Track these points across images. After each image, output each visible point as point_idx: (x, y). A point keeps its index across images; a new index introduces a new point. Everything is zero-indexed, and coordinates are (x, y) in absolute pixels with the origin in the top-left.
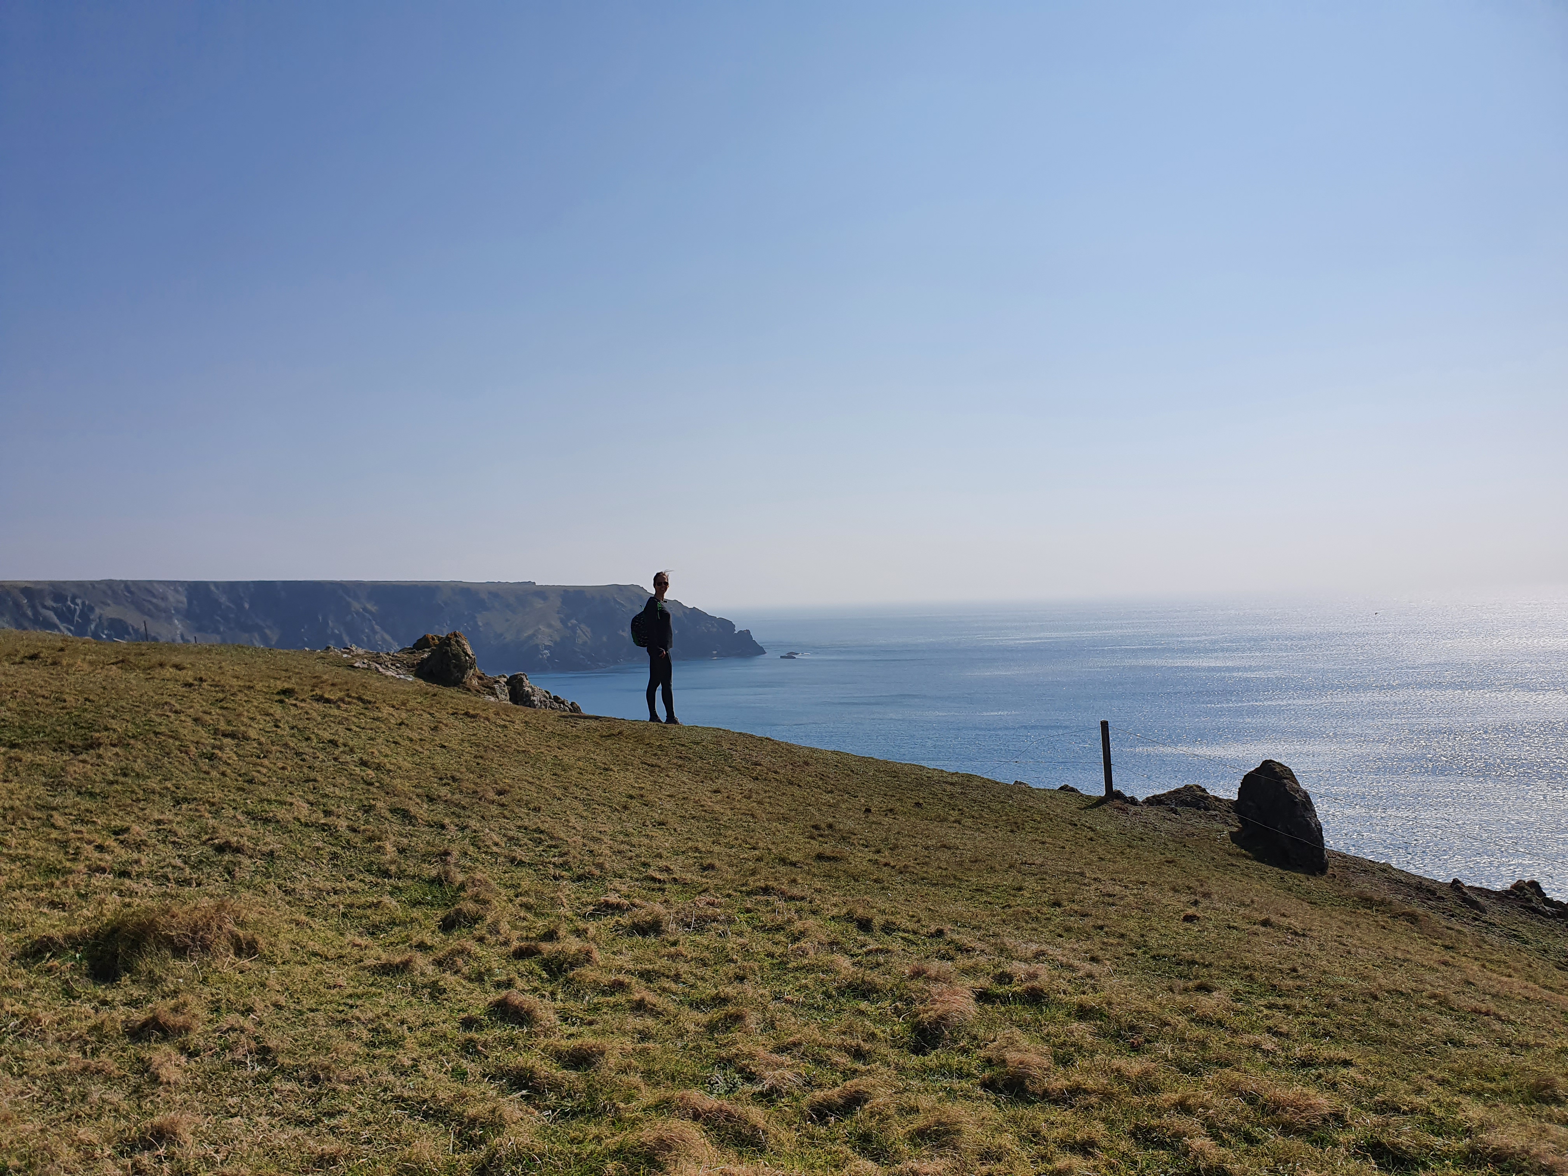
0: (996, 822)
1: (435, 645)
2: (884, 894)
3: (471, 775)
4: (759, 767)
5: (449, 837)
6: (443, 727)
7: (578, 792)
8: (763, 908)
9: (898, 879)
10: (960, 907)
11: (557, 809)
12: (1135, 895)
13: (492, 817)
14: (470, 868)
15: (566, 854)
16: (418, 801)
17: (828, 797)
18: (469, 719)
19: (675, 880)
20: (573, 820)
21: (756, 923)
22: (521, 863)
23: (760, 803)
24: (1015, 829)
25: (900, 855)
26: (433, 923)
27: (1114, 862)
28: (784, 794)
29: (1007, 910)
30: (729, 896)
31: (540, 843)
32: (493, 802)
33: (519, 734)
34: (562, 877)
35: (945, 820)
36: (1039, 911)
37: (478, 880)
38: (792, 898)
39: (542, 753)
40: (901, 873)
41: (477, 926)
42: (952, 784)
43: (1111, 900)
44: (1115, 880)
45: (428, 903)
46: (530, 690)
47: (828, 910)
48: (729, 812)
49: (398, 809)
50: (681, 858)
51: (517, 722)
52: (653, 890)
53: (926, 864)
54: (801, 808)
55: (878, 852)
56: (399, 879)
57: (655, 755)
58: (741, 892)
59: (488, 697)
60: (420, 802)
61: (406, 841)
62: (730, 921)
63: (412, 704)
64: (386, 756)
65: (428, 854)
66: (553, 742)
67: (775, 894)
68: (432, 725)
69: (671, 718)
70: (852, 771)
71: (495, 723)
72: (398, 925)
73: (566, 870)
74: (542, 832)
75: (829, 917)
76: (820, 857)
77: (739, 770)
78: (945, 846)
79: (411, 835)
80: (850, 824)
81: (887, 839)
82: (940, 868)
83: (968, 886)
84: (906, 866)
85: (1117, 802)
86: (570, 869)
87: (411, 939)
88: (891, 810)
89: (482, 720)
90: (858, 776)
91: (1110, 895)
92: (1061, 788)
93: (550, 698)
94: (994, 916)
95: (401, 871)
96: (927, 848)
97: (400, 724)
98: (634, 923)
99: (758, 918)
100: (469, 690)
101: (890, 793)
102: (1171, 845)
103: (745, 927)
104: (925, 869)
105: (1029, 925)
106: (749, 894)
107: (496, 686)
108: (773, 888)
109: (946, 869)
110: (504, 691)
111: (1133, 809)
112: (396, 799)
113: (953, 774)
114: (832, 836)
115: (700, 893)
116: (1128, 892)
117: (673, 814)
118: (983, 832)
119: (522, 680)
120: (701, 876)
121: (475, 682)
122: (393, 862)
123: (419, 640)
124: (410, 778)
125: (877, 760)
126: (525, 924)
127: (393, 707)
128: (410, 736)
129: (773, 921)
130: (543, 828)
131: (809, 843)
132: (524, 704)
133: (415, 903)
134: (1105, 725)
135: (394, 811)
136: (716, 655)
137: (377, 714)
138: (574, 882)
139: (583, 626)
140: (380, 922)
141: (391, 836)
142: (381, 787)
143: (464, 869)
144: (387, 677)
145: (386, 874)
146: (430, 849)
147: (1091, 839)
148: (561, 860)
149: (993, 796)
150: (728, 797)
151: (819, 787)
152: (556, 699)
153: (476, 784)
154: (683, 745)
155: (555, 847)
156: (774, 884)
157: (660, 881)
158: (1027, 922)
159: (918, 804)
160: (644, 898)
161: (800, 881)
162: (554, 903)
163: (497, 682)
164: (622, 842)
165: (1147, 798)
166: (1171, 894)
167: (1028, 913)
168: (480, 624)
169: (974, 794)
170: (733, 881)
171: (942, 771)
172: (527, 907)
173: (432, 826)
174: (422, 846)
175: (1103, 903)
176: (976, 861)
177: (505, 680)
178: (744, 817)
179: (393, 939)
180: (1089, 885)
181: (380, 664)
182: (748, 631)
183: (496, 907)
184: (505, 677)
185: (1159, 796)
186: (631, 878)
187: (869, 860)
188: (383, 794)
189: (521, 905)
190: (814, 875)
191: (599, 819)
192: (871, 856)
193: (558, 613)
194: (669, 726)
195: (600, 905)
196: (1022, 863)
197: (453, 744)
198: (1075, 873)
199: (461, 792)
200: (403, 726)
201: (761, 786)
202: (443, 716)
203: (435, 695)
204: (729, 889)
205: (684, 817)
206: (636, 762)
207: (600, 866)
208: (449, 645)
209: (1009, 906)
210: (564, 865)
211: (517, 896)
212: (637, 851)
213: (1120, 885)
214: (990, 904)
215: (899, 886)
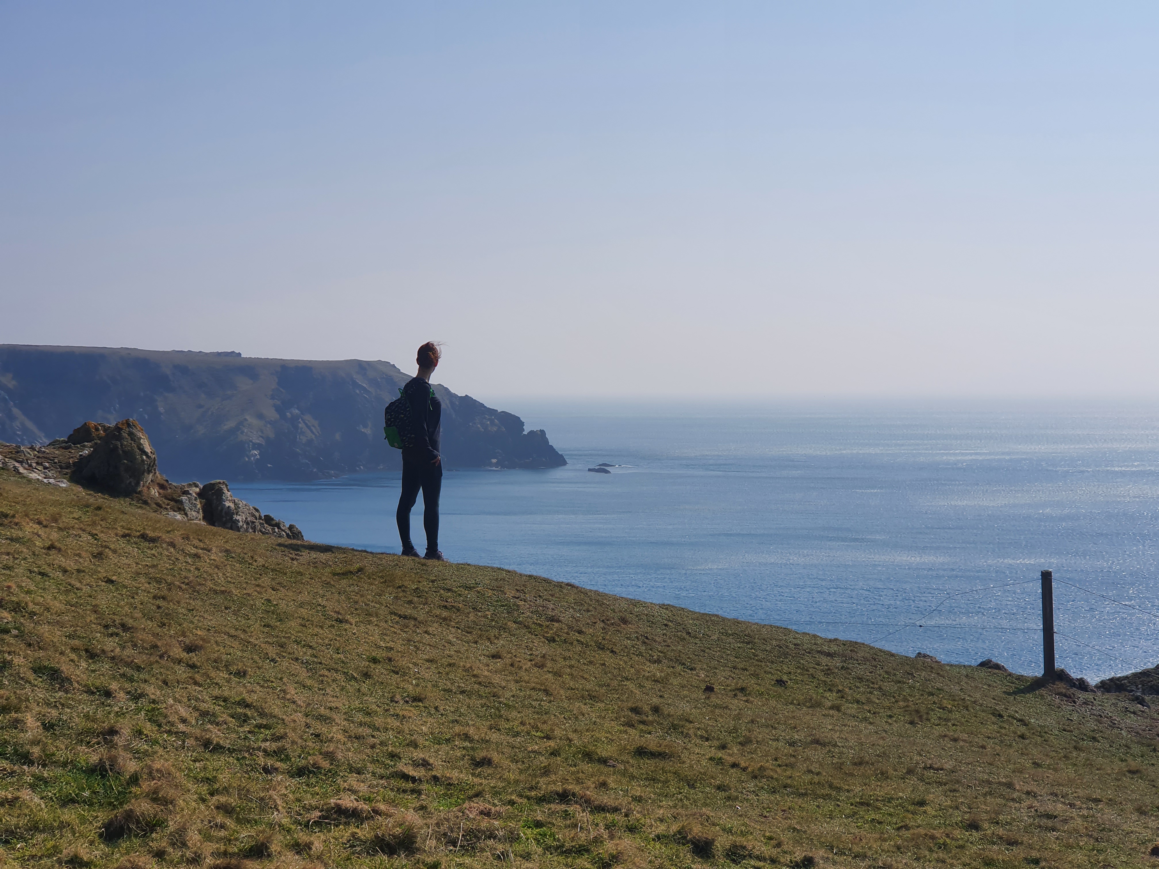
0: (890, 709)
1: (100, 438)
2: (731, 806)
3: (149, 622)
4: (556, 625)
5: (116, 709)
6: (110, 553)
7: (300, 652)
8: (559, 822)
9: (751, 785)
10: (836, 827)
11: (271, 674)
12: (1083, 816)
13: (178, 682)
14: (146, 753)
15: (282, 737)
16: (73, 656)
17: (653, 668)
18: (147, 544)
19: (435, 778)
20: (292, 691)
21: (549, 841)
22: (218, 749)
23: (557, 674)
24: (917, 720)
25: (755, 752)
26: (93, 829)
27: (1056, 770)
28: (591, 662)
29: (903, 832)
30: (512, 803)
31: (245, 721)
32: (180, 661)
33: (217, 567)
34: (276, 769)
35: (818, 705)
36: (947, 836)
37: (158, 770)
38: (601, 809)
39: (249, 595)
40: (755, 777)
41: (154, 835)
42: (829, 655)
43: (1050, 823)
44: (1056, 795)
45: (84, 802)
46: (232, 505)
47: (651, 826)
48: (513, 686)
49: (45, 667)
50: (445, 747)
51: (214, 549)
52: (405, 791)
53: (791, 766)
54: (615, 683)
55: (723, 747)
56: (44, 766)
57: (410, 602)
58: (529, 798)
59: (172, 513)
60: (76, 659)
61: (54, 713)
62: (513, 838)
63: (66, 520)
64: (29, 592)
65: (88, 732)
66: (266, 580)
67: (576, 803)
68: (95, 551)
69: (433, 551)
70: (689, 633)
71: (183, 550)
72: (43, 831)
73: (281, 760)
74: (248, 706)
75: (652, 836)
76: (641, 752)
77: (527, 627)
78: (817, 742)
79: (63, 705)
80: (684, 708)
81: (736, 730)
82: (810, 771)
83: (848, 798)
84: (762, 769)
85: (1061, 687)
86: (288, 758)
87: (61, 852)
88: (742, 690)
89: (164, 545)
90: (697, 641)
91: (1049, 816)
92: (982, 664)
93: (260, 518)
94: (885, 840)
95: (46, 755)
96: (792, 744)
97: (49, 548)
98: (377, 837)
99: (552, 835)
100: (145, 503)
101: (741, 666)
102: (1136, 749)
103: (534, 847)
104: (788, 773)
105: (935, 855)
106: (541, 800)
107: (184, 498)
108: (574, 795)
109: (818, 774)
110: (195, 505)
111: (1082, 696)
112: (42, 653)
113: (830, 641)
114: (659, 723)
115: (470, 798)
116: (1074, 813)
117: (434, 686)
118: (871, 723)
119: (220, 492)
120: (473, 775)
121: (155, 492)
122: (35, 742)
123: (77, 431)
124: (61, 625)
125: (724, 619)
126: (223, 833)
127: (40, 523)
128: (63, 565)
129: (573, 839)
130: (249, 700)
131: (626, 732)
132: (224, 525)
133: (67, 801)
134: (1046, 577)
135: (38, 670)
136: (496, 465)
137: (15, 533)
138: (292, 776)
139: (308, 417)
140: (17, 827)
141: (34, 705)
142: (21, 636)
143: (138, 755)
144: (30, 481)
145: (26, 759)
146: (89, 725)
147: (1022, 737)
148: (274, 746)
149: (886, 672)
150: (512, 665)
151: (640, 654)
152: (268, 519)
153: (156, 635)
154: (449, 590)
155: (267, 727)
156: (576, 789)
157: (414, 780)
158: (931, 850)
159: (780, 682)
160: (392, 802)
161: (612, 785)
162: (265, 805)
163: (186, 493)
164: (361, 724)
165: (1102, 682)
166: (1134, 817)
167: (933, 837)
168: (161, 409)
169: (860, 670)
170: (517, 782)
171: (815, 636)
172: (226, 810)
173: (93, 693)
174: (77, 720)
175: (1040, 827)
176: (861, 764)
177: (198, 490)
178: (533, 693)
179: (34, 851)
180: (1020, 801)
181: (21, 462)
182: (543, 432)
183: (183, 810)
184: (197, 486)
185: (1119, 679)
186: (374, 774)
187: (711, 759)
188: (23, 646)
189: (218, 808)
190: (632, 777)
191: (328, 690)
192: (713, 752)
193: (273, 398)
194: (430, 562)
195: (328, 810)
196: (925, 768)
197: (124, 578)
198: (1000, 783)
199: (135, 645)
200: (53, 552)
201: (559, 651)
202: (109, 538)
203: (99, 508)
204: (511, 794)
205: (449, 691)
206: (383, 611)
207: (330, 756)
208: (119, 438)
209: (907, 827)
210: (279, 754)
211: (212, 794)
212: (383, 736)
213: (1064, 803)
214: (880, 823)
215: (752, 796)
